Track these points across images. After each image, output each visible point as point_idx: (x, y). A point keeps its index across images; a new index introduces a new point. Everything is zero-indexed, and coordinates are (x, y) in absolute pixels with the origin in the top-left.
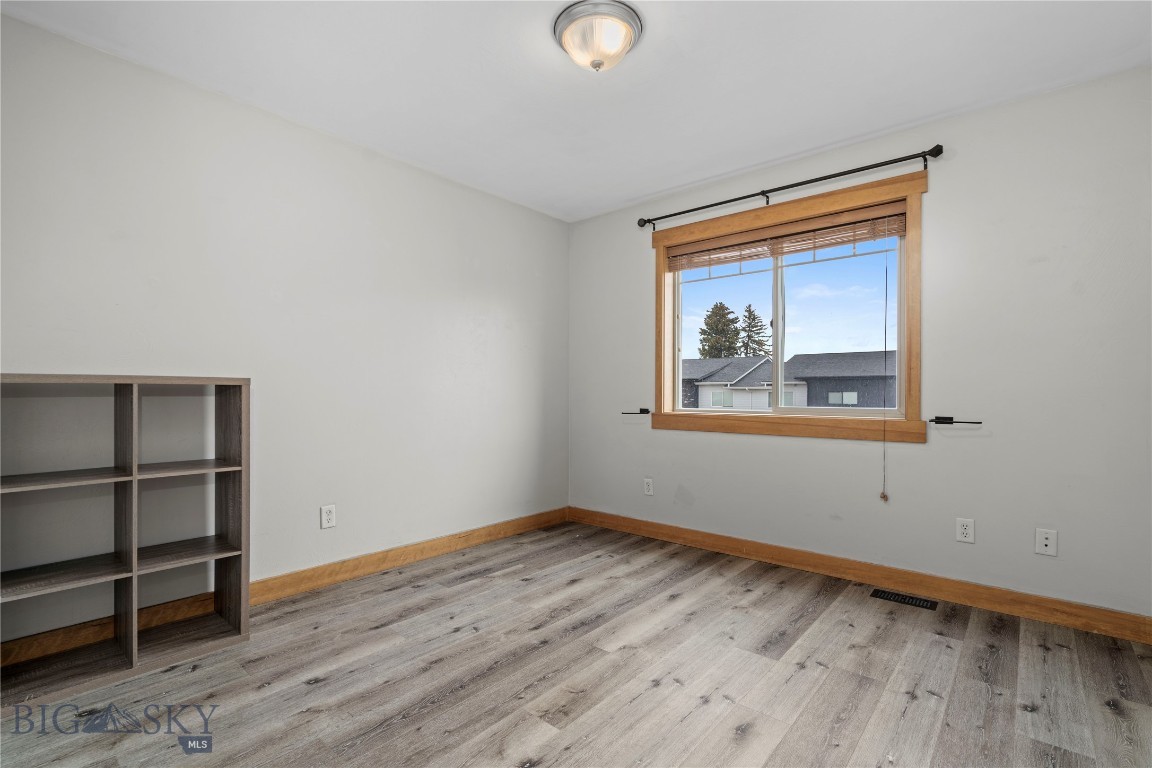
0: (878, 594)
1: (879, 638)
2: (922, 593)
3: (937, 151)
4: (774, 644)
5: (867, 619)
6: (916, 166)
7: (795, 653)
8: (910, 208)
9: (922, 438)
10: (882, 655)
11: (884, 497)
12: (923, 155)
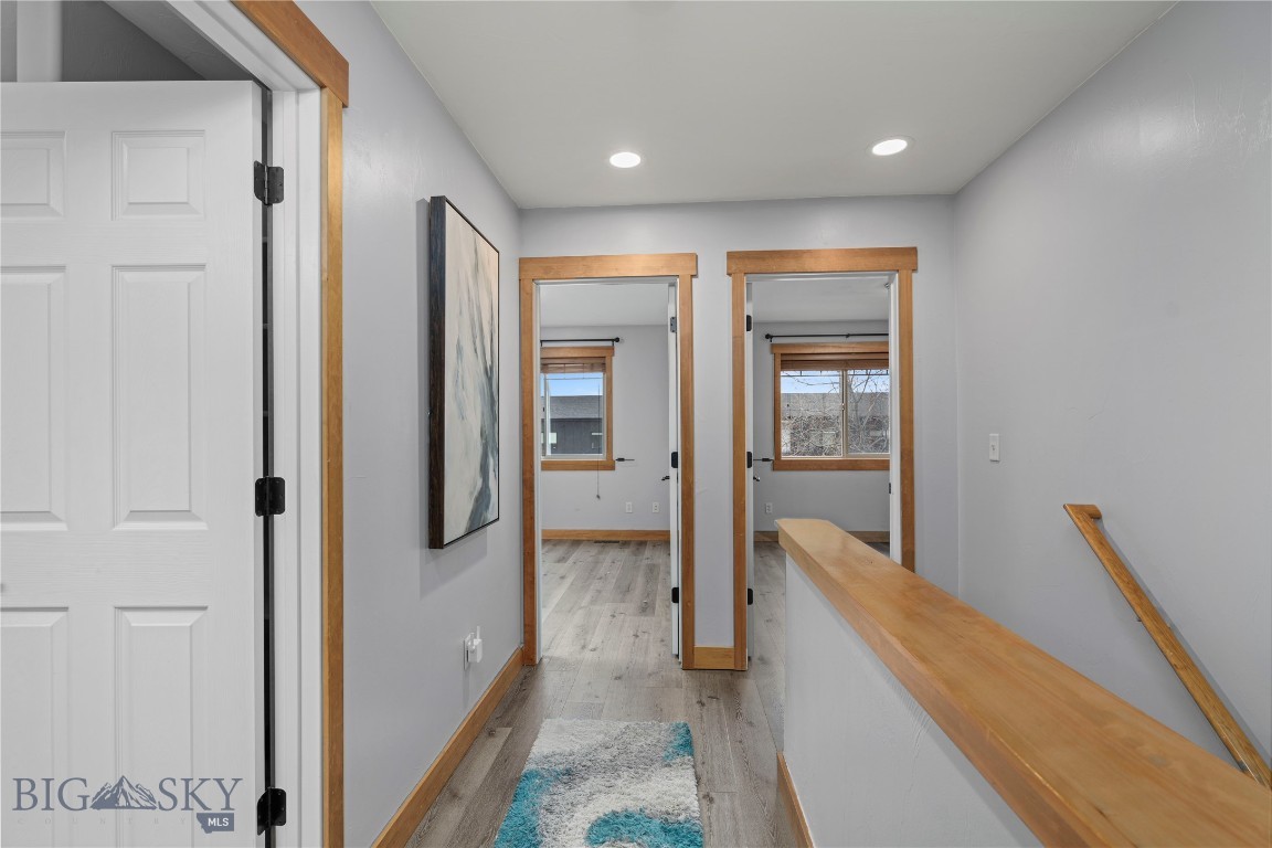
0: (596, 542)
1: (600, 553)
2: (614, 539)
3: (617, 340)
4: (562, 560)
5: (594, 550)
6: (610, 344)
7: (571, 561)
8: (607, 361)
9: (612, 468)
10: (601, 557)
11: (598, 497)
12: (613, 340)
